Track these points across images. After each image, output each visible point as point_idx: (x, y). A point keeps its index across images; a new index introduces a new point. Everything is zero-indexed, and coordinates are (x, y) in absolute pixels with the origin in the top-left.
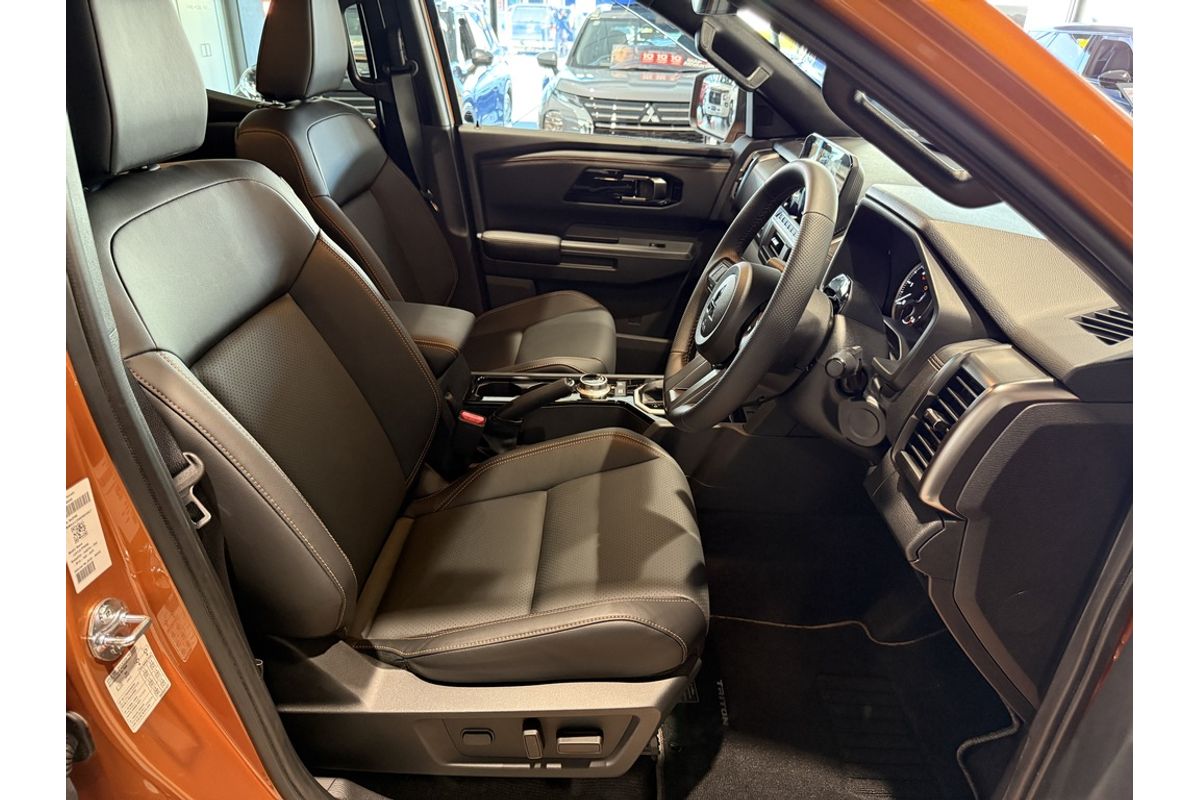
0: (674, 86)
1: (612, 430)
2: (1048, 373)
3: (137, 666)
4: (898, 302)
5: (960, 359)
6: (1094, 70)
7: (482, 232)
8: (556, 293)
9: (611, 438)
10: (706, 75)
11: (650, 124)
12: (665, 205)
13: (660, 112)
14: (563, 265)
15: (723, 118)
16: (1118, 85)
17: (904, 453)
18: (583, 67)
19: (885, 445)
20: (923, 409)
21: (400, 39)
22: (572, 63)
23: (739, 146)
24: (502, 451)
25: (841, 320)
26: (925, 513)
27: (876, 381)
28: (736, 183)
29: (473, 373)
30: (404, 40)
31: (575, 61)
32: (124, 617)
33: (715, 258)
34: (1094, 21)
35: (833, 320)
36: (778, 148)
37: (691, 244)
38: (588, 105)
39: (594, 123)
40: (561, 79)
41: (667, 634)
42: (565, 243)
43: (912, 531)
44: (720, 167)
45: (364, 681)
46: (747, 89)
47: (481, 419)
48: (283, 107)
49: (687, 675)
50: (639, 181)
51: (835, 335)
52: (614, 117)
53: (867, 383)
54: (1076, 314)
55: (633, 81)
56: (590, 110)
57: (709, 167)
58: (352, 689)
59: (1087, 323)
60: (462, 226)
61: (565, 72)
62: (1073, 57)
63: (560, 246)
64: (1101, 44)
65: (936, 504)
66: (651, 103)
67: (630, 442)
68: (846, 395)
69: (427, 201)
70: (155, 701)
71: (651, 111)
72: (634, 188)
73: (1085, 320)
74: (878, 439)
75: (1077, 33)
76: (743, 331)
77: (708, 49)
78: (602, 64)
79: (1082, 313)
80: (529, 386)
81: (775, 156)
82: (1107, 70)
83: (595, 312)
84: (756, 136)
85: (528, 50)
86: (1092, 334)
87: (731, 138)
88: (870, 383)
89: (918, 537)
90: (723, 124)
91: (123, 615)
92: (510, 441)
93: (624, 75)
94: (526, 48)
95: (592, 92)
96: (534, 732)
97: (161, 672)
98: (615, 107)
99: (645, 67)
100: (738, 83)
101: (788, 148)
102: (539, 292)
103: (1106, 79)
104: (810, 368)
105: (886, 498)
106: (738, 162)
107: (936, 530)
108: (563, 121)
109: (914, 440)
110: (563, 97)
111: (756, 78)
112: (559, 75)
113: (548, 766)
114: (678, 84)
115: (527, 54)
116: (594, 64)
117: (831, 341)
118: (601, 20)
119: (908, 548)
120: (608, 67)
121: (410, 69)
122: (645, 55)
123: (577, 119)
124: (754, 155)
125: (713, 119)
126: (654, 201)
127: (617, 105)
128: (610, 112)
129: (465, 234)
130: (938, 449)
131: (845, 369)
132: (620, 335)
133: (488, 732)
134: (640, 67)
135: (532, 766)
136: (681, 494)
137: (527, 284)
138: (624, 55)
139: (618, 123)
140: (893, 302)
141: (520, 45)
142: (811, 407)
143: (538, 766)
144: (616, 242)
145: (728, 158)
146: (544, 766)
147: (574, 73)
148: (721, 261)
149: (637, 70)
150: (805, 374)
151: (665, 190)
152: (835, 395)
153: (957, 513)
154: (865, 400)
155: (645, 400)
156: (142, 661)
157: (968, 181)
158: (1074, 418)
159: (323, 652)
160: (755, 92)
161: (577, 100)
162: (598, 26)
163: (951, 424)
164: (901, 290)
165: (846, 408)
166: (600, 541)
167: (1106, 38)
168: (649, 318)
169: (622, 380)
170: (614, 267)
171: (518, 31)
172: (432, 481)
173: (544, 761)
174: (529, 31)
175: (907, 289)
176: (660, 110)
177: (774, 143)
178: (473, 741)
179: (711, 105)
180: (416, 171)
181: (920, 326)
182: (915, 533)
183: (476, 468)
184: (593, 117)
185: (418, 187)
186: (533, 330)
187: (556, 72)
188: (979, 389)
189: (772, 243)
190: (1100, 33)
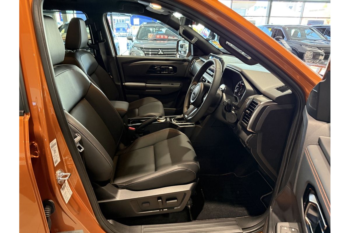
0: (166, 44)
1: (169, 129)
2: (271, 99)
3: (66, 187)
4: (235, 91)
5: (252, 99)
6: (274, 36)
7: (124, 83)
8: (146, 98)
9: (168, 131)
10: (180, 40)
11: (161, 54)
12: (172, 74)
13: (163, 51)
14: (147, 91)
15: (184, 52)
16: (280, 40)
17: (242, 121)
18: (140, 39)
19: (238, 121)
20: (245, 111)
21: (101, 33)
22: (137, 38)
23: (190, 58)
24: (139, 137)
25: (224, 94)
26: (248, 133)
27: (233, 107)
28: (190, 67)
29: (129, 118)
30: (102, 34)
31: (138, 38)
32: (64, 174)
33: (192, 84)
34: (272, 24)
35: (222, 95)
36: (200, 58)
37: (180, 84)
38: (143, 50)
39: (145, 55)
40: (135, 43)
41: (191, 171)
42: (147, 85)
43: (246, 137)
44: (186, 63)
45: (116, 192)
46: (192, 44)
47: (134, 129)
48: (72, 52)
49: (196, 182)
50: (165, 68)
51: (223, 97)
52: (150, 53)
53: (231, 108)
54: (275, 87)
55: (155, 43)
56: (144, 51)
57: (183, 64)
58: (113, 195)
59: (278, 89)
60: (119, 82)
61: (135, 41)
62: (269, 33)
63: (146, 86)
64: (274, 30)
65: (250, 130)
66: (160, 49)
67: (174, 131)
68: (227, 111)
69: (109, 75)
70: (70, 196)
71: (161, 51)
72: (164, 70)
73: (277, 88)
74: (235, 120)
75: (268, 27)
76: (204, 97)
77: (182, 34)
78: (145, 39)
79: (276, 87)
80: (144, 121)
81: (200, 60)
82: (277, 36)
83: (157, 102)
84: (194, 55)
85: (121, 35)
86: (279, 91)
87: (188, 56)
88: (232, 108)
89: (247, 139)
90: (184, 53)
91: (64, 173)
92: (141, 135)
93: (152, 41)
94: (120, 35)
95: (143, 46)
96: (161, 200)
97: (70, 189)
98: (150, 50)
99: (157, 39)
100: (189, 42)
101: (203, 58)
102: (140, 98)
103: (277, 38)
104: (218, 106)
105: (239, 132)
106: (190, 62)
107: (251, 137)
108: (136, 54)
109: (244, 118)
110: (135, 48)
111: (194, 40)
112: (134, 42)
113: (164, 210)
114: (167, 43)
115: (121, 36)
116: (143, 39)
117: (223, 99)
118: (144, 27)
119: (246, 141)
120: (147, 40)
121: (104, 41)
122: (157, 36)
123: (140, 54)
124: (194, 60)
125: (181, 52)
126: (170, 73)
127: (151, 50)
128: (149, 51)
129: (120, 84)
130: (250, 118)
131: (227, 104)
132: (165, 108)
133: (148, 202)
134: (156, 39)
135: (160, 210)
136: (188, 142)
137: (137, 96)
138: (151, 36)
139: (151, 54)
140: (234, 91)
141: (118, 34)
142: (219, 115)
143: (161, 210)
144: (160, 84)
145: (188, 61)
146: (163, 210)
147: (138, 41)
148: (193, 84)
149: (156, 40)
150: (217, 107)
151: (172, 70)
152: (225, 111)
153: (255, 132)
154: (231, 112)
155: (175, 121)
156: (67, 186)
157: (251, 59)
158: (277, 108)
159: (106, 185)
160: (193, 44)
161: (140, 49)
162: (143, 28)
163: (252, 113)
164: (236, 88)
165: (227, 114)
166: (171, 155)
167: (275, 28)
168: (170, 103)
169: (168, 117)
170: (160, 90)
171: (118, 30)
172: (122, 146)
173: (163, 209)
174: (121, 30)
175: (237, 88)
176: (163, 50)
177: (199, 57)
178: (145, 205)
179: (181, 48)
180: (106, 67)
181: (241, 95)
182: (247, 138)
183: (133, 142)
184: (145, 53)
185: (107, 72)
186: (140, 108)
187: (133, 41)
188: (257, 104)
189: (203, 80)
190: (274, 27)
